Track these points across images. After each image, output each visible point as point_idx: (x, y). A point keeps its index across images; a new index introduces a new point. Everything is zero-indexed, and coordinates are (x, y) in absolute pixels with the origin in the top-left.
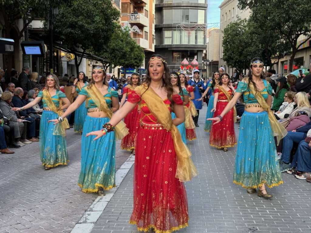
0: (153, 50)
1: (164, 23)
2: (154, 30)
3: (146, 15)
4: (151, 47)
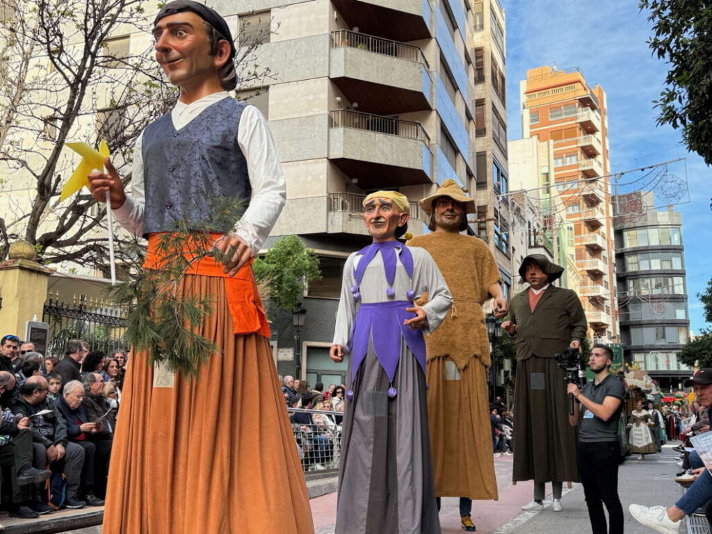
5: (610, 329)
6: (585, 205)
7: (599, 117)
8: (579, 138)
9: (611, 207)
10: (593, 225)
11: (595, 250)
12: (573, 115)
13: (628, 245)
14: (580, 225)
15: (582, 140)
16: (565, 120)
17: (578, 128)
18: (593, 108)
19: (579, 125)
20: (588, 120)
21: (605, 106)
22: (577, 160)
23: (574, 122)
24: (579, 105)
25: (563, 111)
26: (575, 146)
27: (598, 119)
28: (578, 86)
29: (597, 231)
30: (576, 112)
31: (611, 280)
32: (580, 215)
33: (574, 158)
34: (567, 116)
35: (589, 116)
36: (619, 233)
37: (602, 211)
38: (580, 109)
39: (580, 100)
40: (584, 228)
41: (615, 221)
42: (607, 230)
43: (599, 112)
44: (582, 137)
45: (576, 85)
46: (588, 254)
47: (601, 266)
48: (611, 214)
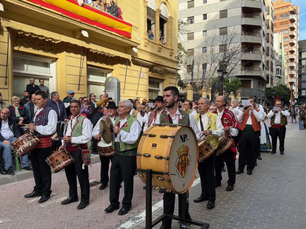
0: (297, 98)
1: (302, 87)
2: (297, 90)
3: (295, 86)
4: (296, 97)
5: (295, 83)
6: (290, 46)
7: (296, 16)
8: (289, 24)
9: (298, 45)
10: (292, 52)
11: (292, 60)
12: (288, 17)
13: (303, 57)
14: (288, 52)
15: (290, 25)
16: (285, 19)
17: (289, 21)
18: (294, 13)
19: (289, 20)
20: (292, 18)
21: (298, 12)
22: (288, 32)
23: (288, 19)
24: (290, 13)
25: (284, 15)
26: (288, 27)
27: (296, 17)
28: (290, 7)
29: (293, 54)
30: (289, 16)
31: (297, 68)
32: (288, 49)
33: (287, 31)
34: (286, 17)
35: (293, 17)
36: (300, 53)
37: (295, 48)
38: (290, 15)
39: (290, 12)
40: (289, 53)
41: (299, 49)
42: (297, 53)
43: (296, 15)
44: (290, 24)
45: (289, 6)
46: (290, 61)
47: (294, 64)
48: (298, 47)
